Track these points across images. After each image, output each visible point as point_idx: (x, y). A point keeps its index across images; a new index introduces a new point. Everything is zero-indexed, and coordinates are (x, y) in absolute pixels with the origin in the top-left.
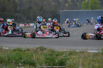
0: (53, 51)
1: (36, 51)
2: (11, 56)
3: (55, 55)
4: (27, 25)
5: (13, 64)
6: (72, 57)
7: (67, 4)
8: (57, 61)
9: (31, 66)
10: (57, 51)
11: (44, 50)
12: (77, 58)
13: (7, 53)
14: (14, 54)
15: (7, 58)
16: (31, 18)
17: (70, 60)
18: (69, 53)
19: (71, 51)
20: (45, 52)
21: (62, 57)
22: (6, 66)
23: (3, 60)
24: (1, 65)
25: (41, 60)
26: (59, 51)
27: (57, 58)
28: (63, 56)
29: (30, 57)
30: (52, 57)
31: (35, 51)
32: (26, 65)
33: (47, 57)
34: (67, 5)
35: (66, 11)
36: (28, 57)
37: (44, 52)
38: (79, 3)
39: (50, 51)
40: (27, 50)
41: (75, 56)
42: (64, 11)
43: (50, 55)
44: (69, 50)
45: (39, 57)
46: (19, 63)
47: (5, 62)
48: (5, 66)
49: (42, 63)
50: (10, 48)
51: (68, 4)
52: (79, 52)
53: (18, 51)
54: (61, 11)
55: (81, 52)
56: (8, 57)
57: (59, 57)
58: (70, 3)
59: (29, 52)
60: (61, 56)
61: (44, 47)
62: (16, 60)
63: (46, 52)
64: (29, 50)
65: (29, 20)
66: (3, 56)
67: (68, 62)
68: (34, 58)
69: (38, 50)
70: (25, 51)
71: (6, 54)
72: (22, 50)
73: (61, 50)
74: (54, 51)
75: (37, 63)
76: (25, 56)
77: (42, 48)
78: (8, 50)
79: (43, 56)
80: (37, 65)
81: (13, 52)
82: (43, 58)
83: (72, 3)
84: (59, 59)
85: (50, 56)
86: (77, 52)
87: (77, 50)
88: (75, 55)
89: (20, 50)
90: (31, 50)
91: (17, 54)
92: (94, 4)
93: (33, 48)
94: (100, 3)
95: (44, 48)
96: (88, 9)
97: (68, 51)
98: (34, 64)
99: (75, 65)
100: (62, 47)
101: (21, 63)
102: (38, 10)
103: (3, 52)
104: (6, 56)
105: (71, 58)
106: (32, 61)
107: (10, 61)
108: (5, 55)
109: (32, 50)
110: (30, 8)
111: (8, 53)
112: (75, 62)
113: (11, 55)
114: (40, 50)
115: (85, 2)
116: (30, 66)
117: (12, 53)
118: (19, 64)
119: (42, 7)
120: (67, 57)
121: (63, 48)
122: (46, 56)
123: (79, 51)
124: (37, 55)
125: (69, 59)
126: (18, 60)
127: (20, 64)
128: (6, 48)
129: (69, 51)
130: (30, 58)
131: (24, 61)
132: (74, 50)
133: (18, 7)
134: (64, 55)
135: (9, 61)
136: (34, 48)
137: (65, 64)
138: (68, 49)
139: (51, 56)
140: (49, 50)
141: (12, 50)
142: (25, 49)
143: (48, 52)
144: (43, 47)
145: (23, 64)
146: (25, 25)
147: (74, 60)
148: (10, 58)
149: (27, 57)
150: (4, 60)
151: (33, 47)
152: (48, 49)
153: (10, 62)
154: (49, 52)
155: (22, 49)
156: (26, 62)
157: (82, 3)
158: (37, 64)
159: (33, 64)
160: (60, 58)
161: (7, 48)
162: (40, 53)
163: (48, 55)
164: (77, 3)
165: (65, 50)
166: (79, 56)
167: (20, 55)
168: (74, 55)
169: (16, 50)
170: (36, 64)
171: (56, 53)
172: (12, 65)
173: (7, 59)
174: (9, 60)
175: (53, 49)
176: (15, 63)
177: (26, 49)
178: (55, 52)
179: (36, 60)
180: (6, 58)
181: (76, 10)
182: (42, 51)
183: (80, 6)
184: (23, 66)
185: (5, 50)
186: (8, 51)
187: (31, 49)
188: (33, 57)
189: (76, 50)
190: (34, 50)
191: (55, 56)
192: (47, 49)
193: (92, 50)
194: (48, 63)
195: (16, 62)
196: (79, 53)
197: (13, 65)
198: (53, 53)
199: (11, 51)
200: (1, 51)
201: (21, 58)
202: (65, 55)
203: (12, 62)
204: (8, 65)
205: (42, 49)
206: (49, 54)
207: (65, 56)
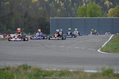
0: (39, 71)
1: (18, 70)
4: (8, 36)
10: (44, 71)
11: (28, 69)
16: (13, 27)
18: (60, 73)
19: (63, 70)
20: (29, 71)
26: (48, 71)
29: (10, 77)
31: (16, 70)
33: (31, 78)
34: (58, 11)
35: (57, 19)
38: (74, 8)
39: (35, 71)
40: (7, 69)
42: (55, 18)
43: (35, 75)
45: (22, 77)
51: (60, 10)
54: (51, 18)
55: (75, 72)
58: (63, 8)
65: (9, 30)
69: (21, 69)
70: (3, 70)
74: (41, 70)
76: (4, 76)
79: (26, 77)
85: (36, 77)
86: (70, 72)
92: (93, 10)
93: (14, 66)
94: (101, 9)
95: (28, 67)
96: (86, 16)
100: (51, 65)
102: (22, 16)
109: (13, 68)
110: (12, 14)
114: (23, 69)
115: (82, 7)
119: (26, 13)
121: (52, 67)
124: (19, 75)
129: (60, 71)
132: (67, 69)
138: (58, 68)
140: (34, 69)
142: (4, 68)
143: (33, 71)
144: (27, 66)
146: (4, 36)
151: (14, 64)
152: (34, 67)
155: (1, 67)
157: (78, 8)
162: (22, 73)
164: (72, 9)
165: (55, 69)
171: (43, 74)
178: (42, 72)
181: (71, 18)
182: (26, 70)
183: (76, 12)
187: (11, 67)
189: (70, 69)
191: (41, 76)
192: (32, 68)
193: (90, 69)
198: (40, 73)
205: (25, 68)
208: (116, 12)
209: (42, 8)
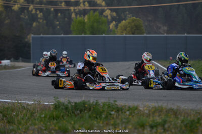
35: (42, 37)
96: (85, 33)
181: (62, 35)
208: (129, 27)
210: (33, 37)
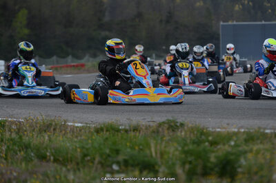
0: (202, 132)
1: (158, 132)
2: (89, 146)
3: (208, 141)
5: (97, 168)
6: (255, 148)
7: (237, 6)
8: (213, 159)
9: (145, 173)
10: (213, 132)
11: (178, 129)
12: (267, 150)
13: (79, 138)
14: (98, 139)
15: (79, 150)
17: (250, 156)
18: (245, 136)
19: (251, 131)
20: (181, 134)
21: (227, 148)
22: (78, 172)
23: (69, 156)
24: (64, 169)
25: (171, 156)
26: (219, 132)
27: (213, 152)
28: (229, 146)
29: (141, 147)
30: (201, 148)
31: (154, 132)
32: (130, 168)
33: (186, 148)
34: (237, 8)
35: (234, 25)
36: (137, 148)
37: (179, 134)
38: (269, 2)
39: (193, 132)
40: (134, 130)
41: (261, 146)
42: (230, 23)
43: (194, 143)
44: (246, 130)
45: (165, 147)
46: (113, 163)
47: (74, 163)
48: (75, 171)
49: (174, 164)
50: (87, 124)
51: (241, 6)
52: (271, 133)
53: (108, 133)
54: (222, 23)
56: (83, 147)
57: (219, 147)
58: (246, 2)
59: (137, 134)
60: (224, 144)
61: (178, 121)
62: (104, 157)
63: (183, 133)
64: (137, 130)
66: (68, 145)
67: (243, 161)
68: (153, 150)
69: (163, 129)
70: (126, 131)
71: (76, 140)
72: (118, 131)
73: (224, 130)
74: (205, 131)
75: (160, 163)
76: (128, 144)
77: (173, 124)
78: (80, 130)
79: (176, 145)
80: (161, 170)
81: (95, 134)
82: (177, 150)
83: (251, 3)
84: (220, 154)
85: (195, 145)
86: (267, 133)
87: (268, 129)
88: (261, 143)
89: (112, 129)
90: (144, 128)
91: (107, 139)
93: (148, 124)
95: (178, 124)
97: (243, 130)
98: (154, 167)
99: (261, 168)
100: (226, 121)
101: (118, 163)
102: (161, 21)
103: (69, 135)
104: (76, 147)
105: (251, 151)
106: (146, 159)
107: (89, 158)
108: (75, 142)
109: (146, 129)
110: (140, 15)
111: (81, 136)
112: (263, 161)
113: (90, 141)
114: (168, 129)
116: (141, 172)
117: (94, 137)
118: (111, 167)
119: (169, 13)
120: (240, 149)
121: (228, 124)
122: (186, 144)
123: (272, 131)
124: (159, 141)
125: (245, 152)
126: (109, 156)
127: (115, 167)
128: (76, 125)
129: (244, 132)
130: (141, 149)
131: (126, 158)
132: (259, 128)
133: (107, 14)
134: (233, 143)
135: (86, 159)
136: (151, 124)
137: (236, 166)
138: (242, 127)
139: (198, 145)
140: (192, 130)
141: (92, 130)
142: (127, 128)
143: (188, 133)
144: (175, 122)
145: (123, 167)
147: (260, 156)
148: (87, 149)
149: (133, 148)
150: (71, 158)
151: (149, 120)
152: (190, 125)
153: (88, 161)
154: (192, 135)
155: (121, 125)
156: (131, 162)
158: (159, 166)
159: (148, 167)
160: (223, 149)
161: (80, 125)
162: (167, 138)
163: (188, 141)
164: (265, 3)
165: (235, 128)
166: (273, 144)
167: (114, 143)
168: (259, 141)
169: (102, 129)
170: (157, 167)
171: (210, 138)
172: (94, 169)
173: (79, 154)
174: (85, 155)
175: (202, 126)
176: (100, 163)
177: (130, 126)
178: (208, 134)
179: (158, 155)
180: (76, 150)
181: (263, 22)
182: (173, 131)
183: (273, 10)
184: (122, 172)
185: (73, 129)
186: (83, 131)
187: (143, 125)
188: (150, 149)
189: (265, 129)
190: (151, 130)
191: (207, 144)
192: (186, 128)
194: (190, 163)
195: (103, 161)
196: (271, 137)
197: (96, 170)
198: (203, 137)
199: (90, 132)
200: (64, 132)
201: (117, 152)
202: (235, 141)
203: (92, 161)
204: (81, 169)
205: (172, 126)
206: (191, 140)
207: (236, 145)
209: (202, 4)
210: (223, 25)
